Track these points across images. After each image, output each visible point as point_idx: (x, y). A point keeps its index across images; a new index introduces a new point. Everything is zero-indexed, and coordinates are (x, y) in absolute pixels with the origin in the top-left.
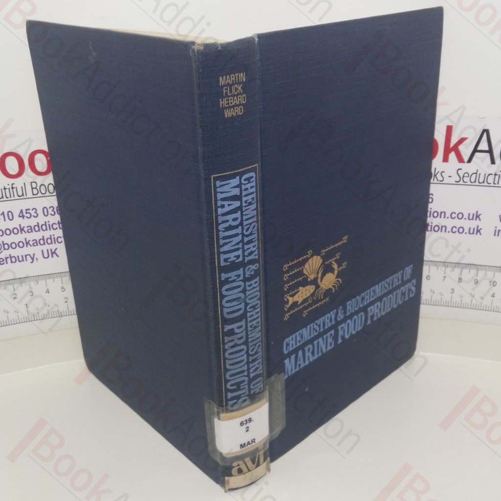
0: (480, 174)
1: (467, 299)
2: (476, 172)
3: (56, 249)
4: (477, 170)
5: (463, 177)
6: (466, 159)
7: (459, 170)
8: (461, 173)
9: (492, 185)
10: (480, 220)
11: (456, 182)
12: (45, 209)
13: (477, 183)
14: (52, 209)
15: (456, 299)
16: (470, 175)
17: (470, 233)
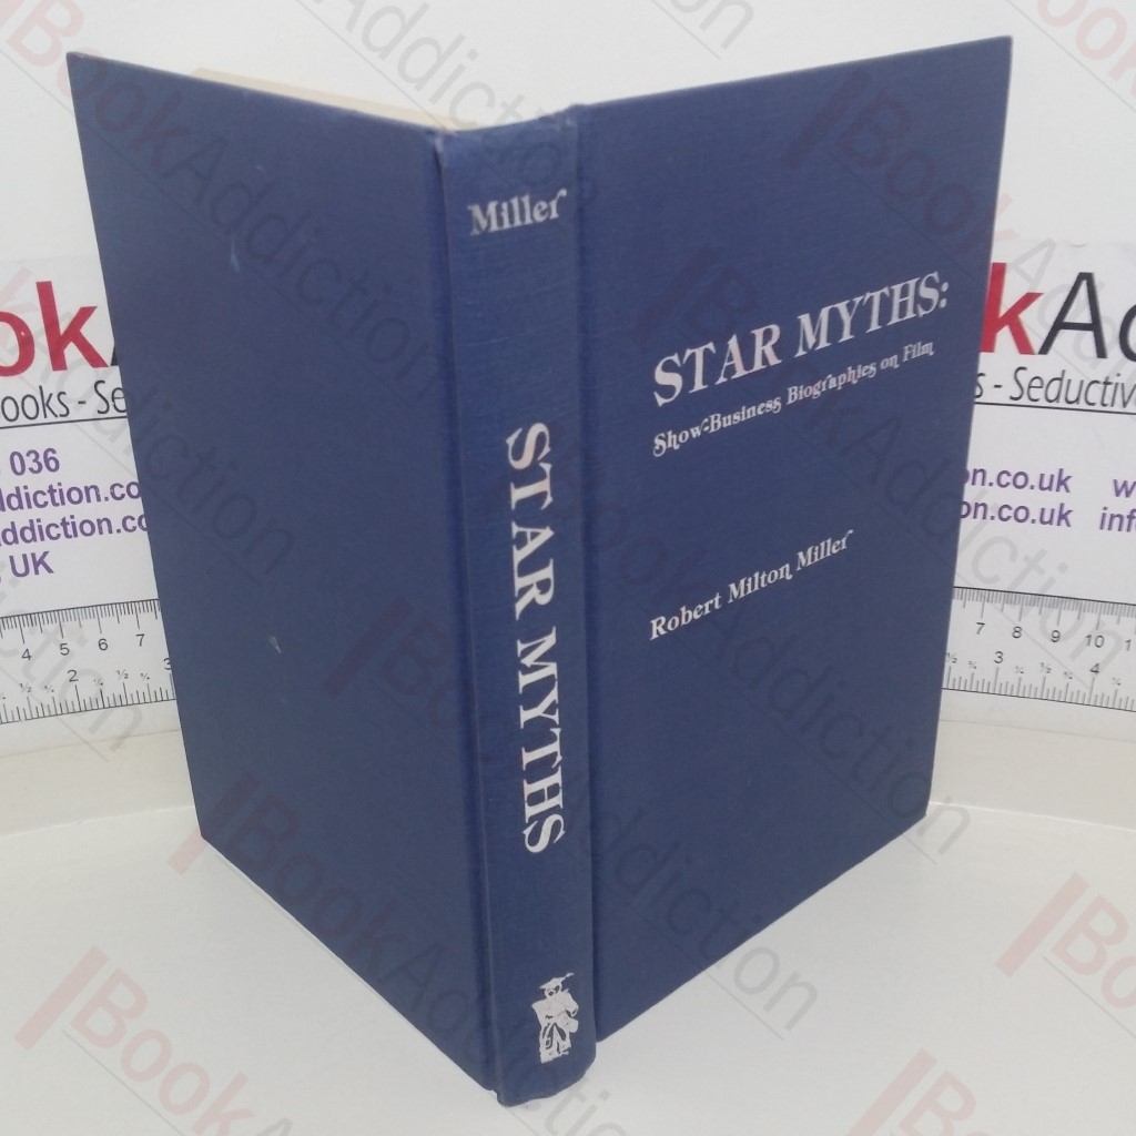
0: (1069, 381)
1: (1033, 678)
2: (1059, 376)
3: (45, 553)
4: (1064, 372)
5: (1030, 387)
6: (1036, 343)
7: (1020, 372)
8: (1024, 378)
9: (1098, 407)
10: (1067, 490)
11: (1012, 398)
12: (16, 458)
13: (1062, 403)
14: (33, 456)
15: (1007, 675)
16: (1046, 382)
17: (1042, 522)
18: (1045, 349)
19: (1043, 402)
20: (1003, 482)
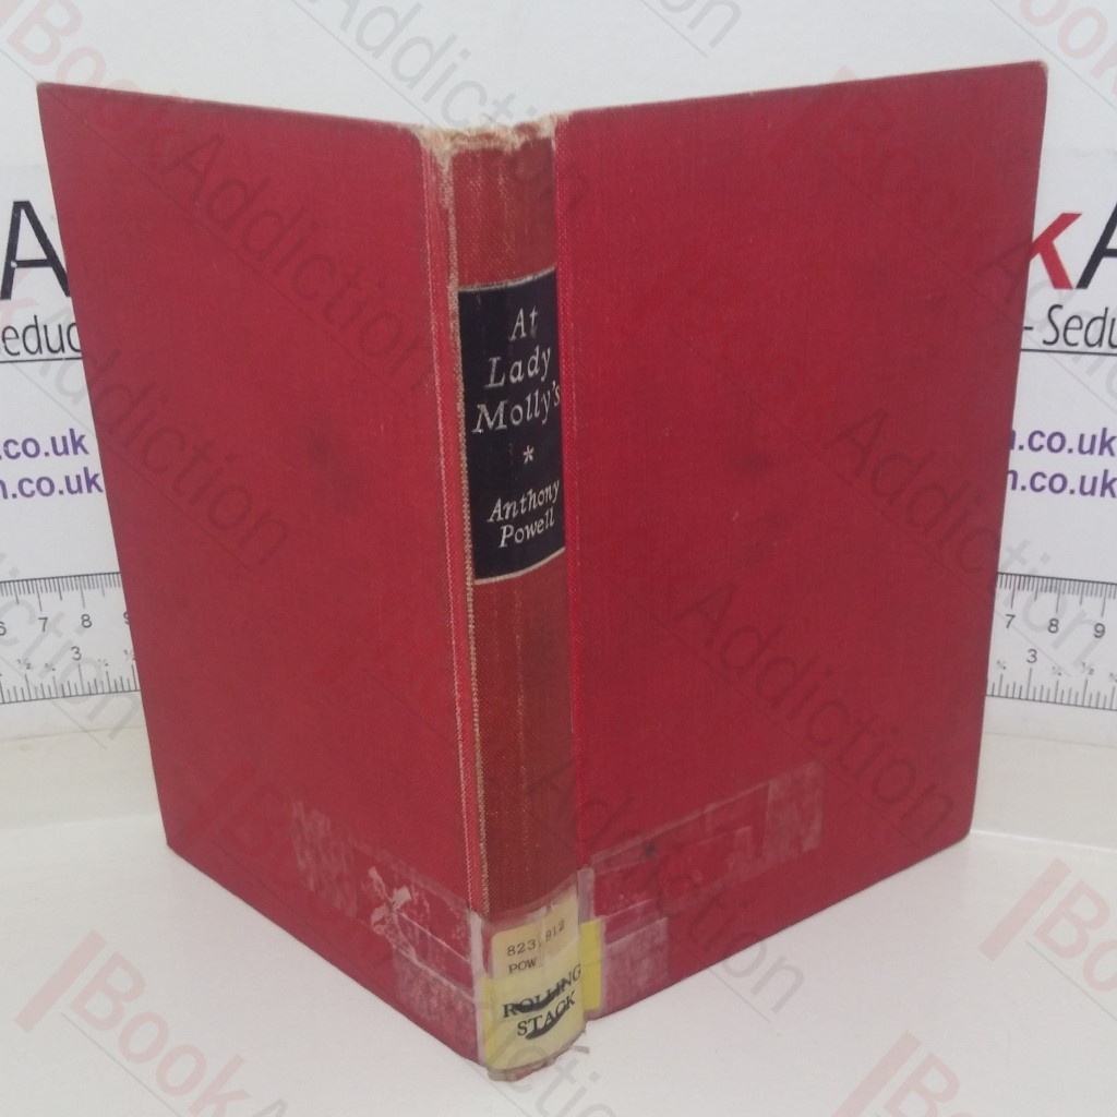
18: (1085, 282)
19: (1082, 347)
20: (1036, 445)
